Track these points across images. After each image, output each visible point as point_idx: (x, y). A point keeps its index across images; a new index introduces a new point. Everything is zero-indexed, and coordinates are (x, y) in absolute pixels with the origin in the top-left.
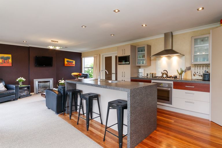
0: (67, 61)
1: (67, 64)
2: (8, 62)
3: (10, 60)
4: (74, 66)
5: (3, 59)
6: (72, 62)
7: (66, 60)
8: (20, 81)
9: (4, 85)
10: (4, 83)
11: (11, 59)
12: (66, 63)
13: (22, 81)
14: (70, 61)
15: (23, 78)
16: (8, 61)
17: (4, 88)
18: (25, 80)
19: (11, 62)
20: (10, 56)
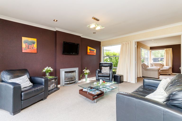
0: (90, 50)
1: (89, 53)
2: (33, 48)
3: (35, 46)
4: (95, 54)
5: (27, 44)
6: (94, 51)
7: (89, 48)
8: (47, 71)
9: (29, 77)
10: (28, 74)
11: (36, 44)
12: (89, 51)
13: (49, 72)
14: (92, 50)
15: (50, 68)
16: (33, 46)
17: (29, 82)
18: (53, 70)
19: (36, 48)
20: (35, 40)
